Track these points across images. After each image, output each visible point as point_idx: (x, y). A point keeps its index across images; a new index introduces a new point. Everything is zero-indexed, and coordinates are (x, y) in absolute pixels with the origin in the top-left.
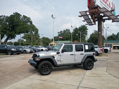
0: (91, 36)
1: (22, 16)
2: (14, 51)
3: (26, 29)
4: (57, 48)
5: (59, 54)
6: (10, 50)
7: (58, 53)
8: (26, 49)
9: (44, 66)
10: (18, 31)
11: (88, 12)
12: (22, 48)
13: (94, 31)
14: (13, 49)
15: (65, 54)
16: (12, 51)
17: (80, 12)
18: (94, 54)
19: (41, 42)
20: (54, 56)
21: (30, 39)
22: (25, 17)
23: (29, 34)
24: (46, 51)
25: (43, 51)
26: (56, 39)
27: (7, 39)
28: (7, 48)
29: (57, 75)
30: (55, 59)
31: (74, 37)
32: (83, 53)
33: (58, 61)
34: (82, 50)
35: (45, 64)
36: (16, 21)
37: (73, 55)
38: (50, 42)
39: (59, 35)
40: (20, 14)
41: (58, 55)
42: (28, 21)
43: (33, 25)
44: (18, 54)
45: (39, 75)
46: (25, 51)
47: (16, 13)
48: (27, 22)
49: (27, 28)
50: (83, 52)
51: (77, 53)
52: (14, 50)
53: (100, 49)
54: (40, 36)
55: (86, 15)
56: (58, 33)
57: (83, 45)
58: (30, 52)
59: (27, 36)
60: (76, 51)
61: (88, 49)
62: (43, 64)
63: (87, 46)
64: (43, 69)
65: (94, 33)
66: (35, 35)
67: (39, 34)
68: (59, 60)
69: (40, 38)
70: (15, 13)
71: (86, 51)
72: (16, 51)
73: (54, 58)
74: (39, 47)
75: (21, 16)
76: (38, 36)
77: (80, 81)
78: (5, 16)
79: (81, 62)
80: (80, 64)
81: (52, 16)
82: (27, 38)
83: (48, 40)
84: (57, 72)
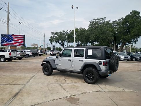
5: (58, 59)
15: (63, 58)
30: (55, 62)
32: (82, 60)
37: (71, 60)
51: (75, 59)
57: (85, 49)
61: (91, 55)
78: (123, 19)
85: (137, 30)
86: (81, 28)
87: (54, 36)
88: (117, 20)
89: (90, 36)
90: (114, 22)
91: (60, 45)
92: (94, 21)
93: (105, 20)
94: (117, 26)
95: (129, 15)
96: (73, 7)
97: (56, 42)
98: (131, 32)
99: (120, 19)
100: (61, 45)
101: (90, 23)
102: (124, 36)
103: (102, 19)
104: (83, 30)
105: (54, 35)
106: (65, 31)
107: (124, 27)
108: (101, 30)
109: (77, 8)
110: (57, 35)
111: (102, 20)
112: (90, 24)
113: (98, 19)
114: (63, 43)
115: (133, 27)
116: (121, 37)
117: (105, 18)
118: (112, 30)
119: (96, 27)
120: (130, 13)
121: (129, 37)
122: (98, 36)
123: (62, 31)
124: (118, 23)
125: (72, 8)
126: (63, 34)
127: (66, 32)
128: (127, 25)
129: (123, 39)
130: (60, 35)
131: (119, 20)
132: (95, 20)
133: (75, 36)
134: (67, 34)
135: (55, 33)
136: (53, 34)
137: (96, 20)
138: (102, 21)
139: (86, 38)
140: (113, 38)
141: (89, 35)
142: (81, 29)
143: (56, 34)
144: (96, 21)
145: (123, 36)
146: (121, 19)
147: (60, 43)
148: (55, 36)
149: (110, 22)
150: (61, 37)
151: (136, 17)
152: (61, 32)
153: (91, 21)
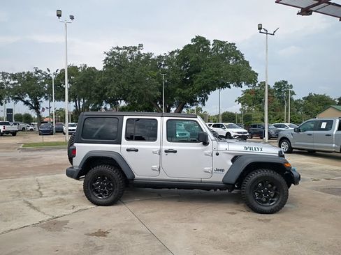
1: (212, 42)
21: (261, 102)
22: (219, 44)
23: (256, 89)
40: (205, 39)
43: (248, 63)
47: (198, 37)
59: (253, 96)
66: (279, 90)
67: (291, 86)
70: (195, 39)
75: (209, 43)
78: (178, 51)
81: (260, 29)
82: (251, 101)
85: (205, 78)
86: (86, 66)
87: (8, 83)
88: (168, 54)
89: (108, 87)
90: (160, 57)
91: (28, 107)
92: (117, 51)
93: (142, 52)
94: (167, 68)
95: (189, 45)
96: (59, 13)
97: (16, 99)
98: (195, 82)
99: (173, 52)
100: (32, 108)
101: (107, 56)
102: (181, 90)
103: (135, 48)
104: (91, 72)
105: (7, 80)
106: (40, 71)
107: (181, 71)
108: (133, 73)
109: (72, 18)
110: (17, 82)
111: (135, 50)
112: (107, 58)
113: (126, 48)
114: (37, 103)
115: (198, 71)
116: (176, 90)
117: (141, 46)
118: (155, 74)
119: (120, 67)
120: (192, 41)
121: (190, 91)
122: (126, 87)
123: (33, 71)
124: (168, 60)
125: (59, 16)
126: (37, 79)
127: (43, 74)
128: (187, 66)
129: (180, 95)
130: (27, 80)
131: (170, 53)
132: (118, 48)
133: (67, 86)
134: (48, 79)
135: (12, 75)
136: (4, 78)
137: (121, 49)
138: (135, 53)
139: (97, 92)
140: (158, 94)
141: (105, 83)
142: (84, 69)
143: (14, 77)
144: (121, 51)
145: (178, 89)
146: (176, 51)
147: (27, 103)
148: (12, 82)
149: (153, 57)
150: (29, 86)
151: (204, 49)
152: (29, 74)
153: (108, 51)
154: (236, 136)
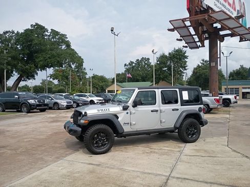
0: (194, 72)
1: (50, 31)
2: (33, 105)
3: (58, 59)
4: (124, 98)
5: (128, 111)
6: (25, 103)
7: (125, 108)
8: (58, 101)
9: (96, 136)
10: (41, 63)
11: (187, 20)
12: (50, 97)
13: (202, 62)
14: (32, 101)
15: (139, 109)
16: (30, 105)
17: (170, 21)
18: (200, 110)
19: (90, 86)
20: (118, 115)
21: (67, 78)
22: (55, 33)
23: (63, 69)
24: (101, 103)
25: (94, 104)
26: (121, 79)
27: (19, 80)
28: (18, 98)
29: (123, 153)
30: (119, 120)
31: (159, 75)
32: (177, 108)
33: (125, 124)
34: (176, 102)
35: (98, 132)
36: (36, 41)
37: (157, 111)
38: (108, 86)
39: (127, 70)
40: (44, 28)
41: (126, 112)
42: (62, 42)
43: (73, 50)
44: (43, 110)
45: (87, 153)
46: (56, 103)
47: (37, 24)
48: (59, 44)
49: (59, 55)
50: (178, 106)
51: (165, 108)
52: (34, 102)
53: (215, 99)
54: (86, 74)
55: (184, 27)
56: (125, 65)
57: (177, 90)
58: (67, 106)
59: (61, 74)
60: (163, 103)
61: (188, 99)
62: (94, 131)
63: (186, 92)
64: (95, 142)
65: (200, 65)
66: (78, 71)
67: (85, 68)
68: (128, 124)
69: (87, 77)
70: (35, 26)
71: (184, 103)
72: (38, 105)
73: (118, 118)
74: (85, 96)
75: (47, 31)
76: (83, 72)
77: (171, 166)
78: (13, 32)
79: (173, 126)
80: (172, 131)
81: (112, 31)
82: (60, 77)
83: (105, 81)
84: (123, 148)
120: (31, 26)
154: (98, 102)
